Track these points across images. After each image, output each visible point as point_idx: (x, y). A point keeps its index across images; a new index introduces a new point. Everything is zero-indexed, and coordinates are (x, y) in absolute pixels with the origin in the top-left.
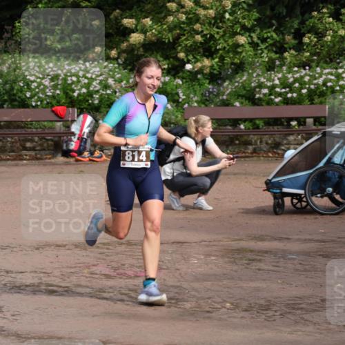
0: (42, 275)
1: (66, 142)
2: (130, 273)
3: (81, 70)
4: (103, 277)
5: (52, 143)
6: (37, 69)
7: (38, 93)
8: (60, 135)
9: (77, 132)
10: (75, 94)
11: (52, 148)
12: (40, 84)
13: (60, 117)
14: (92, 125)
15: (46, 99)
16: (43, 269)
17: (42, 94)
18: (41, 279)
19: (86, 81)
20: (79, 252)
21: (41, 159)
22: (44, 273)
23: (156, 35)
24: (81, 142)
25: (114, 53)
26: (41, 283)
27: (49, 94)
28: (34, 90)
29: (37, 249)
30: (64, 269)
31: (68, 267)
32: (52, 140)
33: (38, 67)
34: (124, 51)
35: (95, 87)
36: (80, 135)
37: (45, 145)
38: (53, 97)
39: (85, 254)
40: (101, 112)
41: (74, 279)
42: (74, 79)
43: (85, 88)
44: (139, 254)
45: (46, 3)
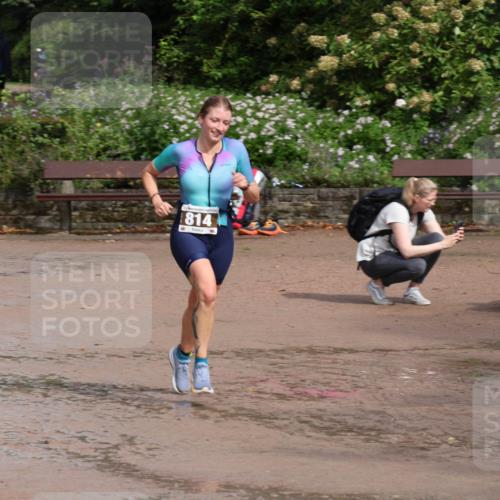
2: (314, 392)
3: (249, 107)
4: (274, 397)
6: (188, 105)
14: (263, 184)
19: (256, 122)
20: (242, 362)
23: (355, 58)
25: (295, 83)
28: (183, 134)
30: (220, 386)
31: (226, 383)
34: (310, 81)
35: (269, 131)
39: (249, 365)
40: (275, 166)
41: (234, 399)
42: (240, 119)
43: (254, 132)
44: (326, 366)
45: (203, 14)
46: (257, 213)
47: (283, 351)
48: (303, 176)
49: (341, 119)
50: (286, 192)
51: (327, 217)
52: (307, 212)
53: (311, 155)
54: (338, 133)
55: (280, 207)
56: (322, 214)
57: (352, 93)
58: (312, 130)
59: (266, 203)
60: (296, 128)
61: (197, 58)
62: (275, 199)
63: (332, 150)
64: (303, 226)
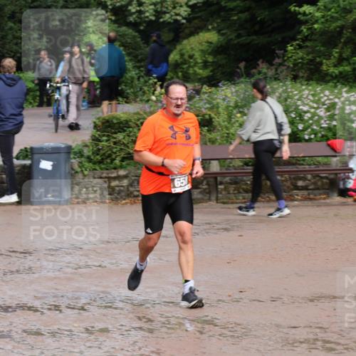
0: (318, 330)
1: (344, 179)
5: (327, 181)
6: (311, 98)
7: (311, 124)
8: (336, 172)
10: (355, 125)
11: (327, 187)
12: (314, 115)
13: (336, 152)
15: (320, 132)
17: (316, 126)
21: (314, 199)
26: (317, 340)
27: (325, 125)
28: (307, 121)
29: (312, 301)
32: (326, 178)
37: (319, 183)
38: (329, 129)
42: (354, 108)
45: (323, 23)
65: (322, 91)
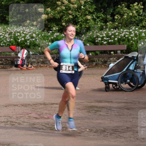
0: (8, 118)
1: (16, 61)
2: (46, 117)
3: (21, 30)
4: (34, 118)
5: (10, 61)
6: (2, 30)
7: (3, 40)
8: (13, 58)
9: (21, 57)
10: (19, 41)
11: (10, 64)
12: (4, 36)
13: (13, 51)
14: (27, 54)
15: (7, 43)
16: (8, 115)
17: (5, 41)
18: (8, 119)
19: (24, 35)
20: (23, 108)
21: (6, 68)
22: (9, 117)
23: (52, 16)
24: (23, 61)
26: (8, 121)
27: (8, 40)
28: (2, 39)
29: (6, 107)
30: (17, 115)
31: (19, 114)
32: (10, 60)
33: (3, 29)
35: (28, 37)
36: (22, 58)
37: (7, 62)
38: (10, 42)
39: (26, 109)
40: (30, 48)
41: (22, 119)
42: (19, 34)
43: (23, 38)
44: (49, 108)
45: (5, 2)
46: (26, 63)
47: (36, 104)
48: (39, 51)
49: (49, 34)
50: (34, 56)
51: (47, 64)
52: (41, 62)
53: (41, 45)
54: (49, 38)
55: (33, 61)
56: (45, 63)
57: (52, 26)
58: (41, 37)
59: (28, 59)
60: (36, 36)
61: (4, 16)
62: (31, 58)
63: (47, 43)
64: (40, 66)
65: (7, 27)
